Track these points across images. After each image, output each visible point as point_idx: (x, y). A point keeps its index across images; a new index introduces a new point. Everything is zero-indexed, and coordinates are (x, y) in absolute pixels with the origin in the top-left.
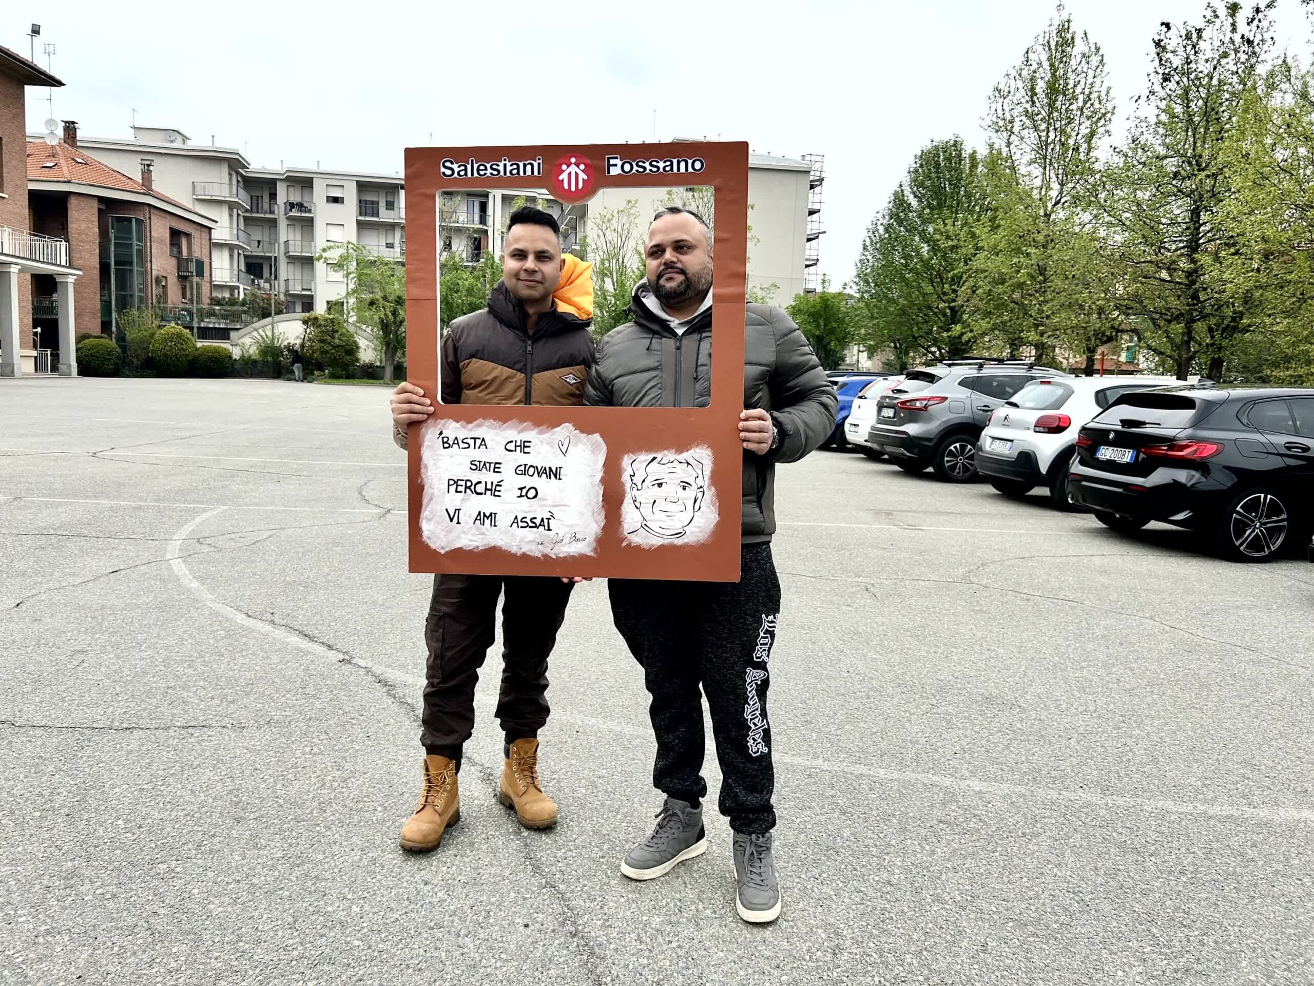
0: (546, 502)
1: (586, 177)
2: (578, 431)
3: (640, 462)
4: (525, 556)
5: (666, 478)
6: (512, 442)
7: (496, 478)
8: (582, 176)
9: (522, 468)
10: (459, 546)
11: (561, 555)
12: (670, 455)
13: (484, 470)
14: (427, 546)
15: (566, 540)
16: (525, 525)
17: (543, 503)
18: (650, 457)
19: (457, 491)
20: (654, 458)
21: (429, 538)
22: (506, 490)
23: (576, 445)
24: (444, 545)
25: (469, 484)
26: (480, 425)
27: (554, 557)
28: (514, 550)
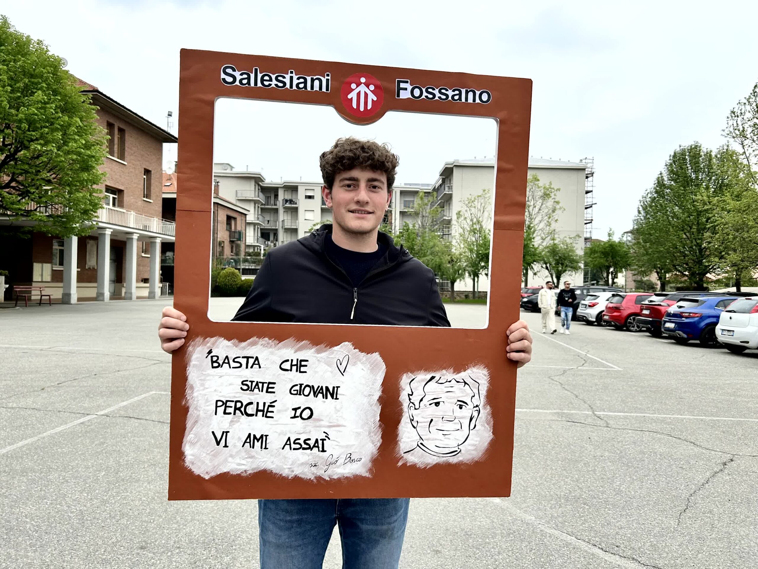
0: (322, 423)
1: (375, 99)
2: (357, 350)
3: (419, 382)
4: (297, 479)
5: (443, 397)
6: (288, 361)
7: (268, 398)
8: (372, 97)
9: (298, 388)
10: (225, 471)
11: (335, 477)
12: (447, 375)
13: (256, 390)
14: (190, 473)
15: (341, 461)
16: (298, 446)
17: (318, 424)
18: (429, 377)
19: (225, 413)
20: (433, 378)
21: (193, 463)
22: (279, 411)
23: (354, 364)
24: (208, 470)
25: (239, 405)
26: (254, 344)
27: (328, 479)
28: (286, 473)
